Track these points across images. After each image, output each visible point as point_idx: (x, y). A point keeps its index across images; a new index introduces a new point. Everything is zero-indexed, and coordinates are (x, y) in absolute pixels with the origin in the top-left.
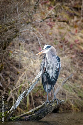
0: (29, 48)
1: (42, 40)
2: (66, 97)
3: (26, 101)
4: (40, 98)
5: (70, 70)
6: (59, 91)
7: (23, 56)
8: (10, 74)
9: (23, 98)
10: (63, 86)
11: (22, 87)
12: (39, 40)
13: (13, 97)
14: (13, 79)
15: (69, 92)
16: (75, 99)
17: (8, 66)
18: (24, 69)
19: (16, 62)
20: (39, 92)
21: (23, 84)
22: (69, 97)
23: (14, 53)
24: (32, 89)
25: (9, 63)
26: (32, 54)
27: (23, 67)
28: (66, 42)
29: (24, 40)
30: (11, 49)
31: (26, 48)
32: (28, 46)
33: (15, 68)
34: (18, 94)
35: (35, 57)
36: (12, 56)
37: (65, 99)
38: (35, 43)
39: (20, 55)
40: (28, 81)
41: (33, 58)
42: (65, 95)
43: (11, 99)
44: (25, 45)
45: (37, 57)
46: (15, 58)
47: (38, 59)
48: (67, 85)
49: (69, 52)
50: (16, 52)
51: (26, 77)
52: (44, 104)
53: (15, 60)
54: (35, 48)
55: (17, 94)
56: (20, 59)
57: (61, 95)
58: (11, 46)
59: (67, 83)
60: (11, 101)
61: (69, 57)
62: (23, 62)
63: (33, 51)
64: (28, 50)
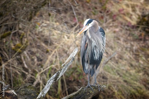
0: (62, 19)
1: (78, 9)
2: (108, 82)
3: (57, 86)
4: (74, 82)
5: (113, 47)
6: (99, 74)
7: (53, 30)
8: (37, 52)
9: (53, 82)
10: (104, 67)
11: (52, 69)
12: (73, 9)
13: (41, 82)
14: (40, 59)
15: (111, 75)
16: (119, 84)
17: (35, 42)
18: (55, 46)
19: (44, 37)
20: (73, 74)
21: (54, 64)
22: (111, 81)
23: (41, 26)
24: (65, 71)
25: (36, 39)
26: (65, 27)
27: (54, 43)
28: (108, 12)
29: (55, 9)
30: (39, 21)
31: (57, 19)
32: (59, 16)
33: (44, 45)
34: (47, 77)
35: (69, 31)
36: (39, 29)
37: (107, 84)
38: (69, 14)
39: (49, 28)
40: (60, 60)
41: (66, 32)
42: (107, 79)
43: (39, 84)
44: (56, 15)
45: (72, 30)
46: (43, 31)
47: (72, 33)
48: (109, 66)
49: (111, 25)
50: (45, 25)
51: (58, 56)
52: (79, 90)
53: (43, 34)
54: (69, 19)
55: (45, 78)
56: (50, 34)
57: (101, 79)
58: (38, 17)
59: (109, 64)
60: (38, 87)
61: (111, 31)
62: (54, 37)
63: (66, 23)
64: (60, 21)
